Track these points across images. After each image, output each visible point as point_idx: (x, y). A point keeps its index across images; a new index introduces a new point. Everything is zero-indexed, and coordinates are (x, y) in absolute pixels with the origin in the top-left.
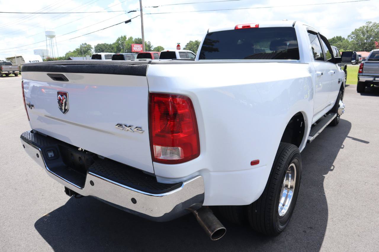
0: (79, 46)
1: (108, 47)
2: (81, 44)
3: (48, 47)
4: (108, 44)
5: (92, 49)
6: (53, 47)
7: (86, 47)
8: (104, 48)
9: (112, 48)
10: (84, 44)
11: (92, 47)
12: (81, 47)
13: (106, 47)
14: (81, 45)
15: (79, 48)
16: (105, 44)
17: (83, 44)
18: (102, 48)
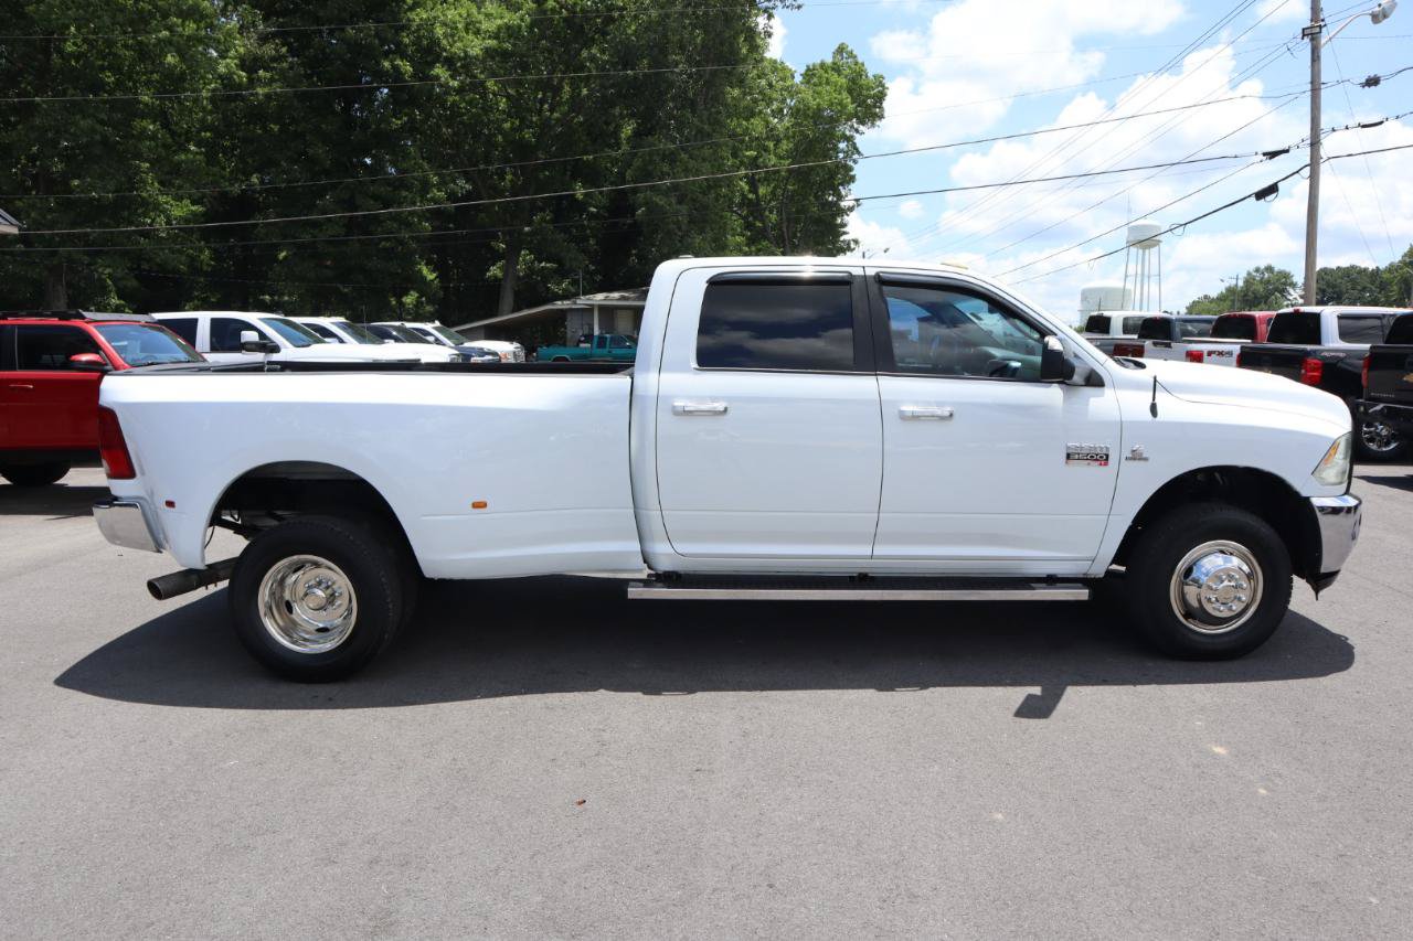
0: (1243, 275)
1: (1365, 282)
2: (1252, 269)
3: (1129, 279)
4: (1365, 270)
5: (1291, 291)
6: (1146, 280)
7: (1268, 282)
8: (1344, 285)
9: (1383, 286)
10: (1262, 267)
11: (1295, 280)
12: (1249, 281)
13: (1354, 282)
14: (1249, 274)
15: (1241, 283)
16: (1353, 267)
17: (1257, 270)
18: (1334, 287)
